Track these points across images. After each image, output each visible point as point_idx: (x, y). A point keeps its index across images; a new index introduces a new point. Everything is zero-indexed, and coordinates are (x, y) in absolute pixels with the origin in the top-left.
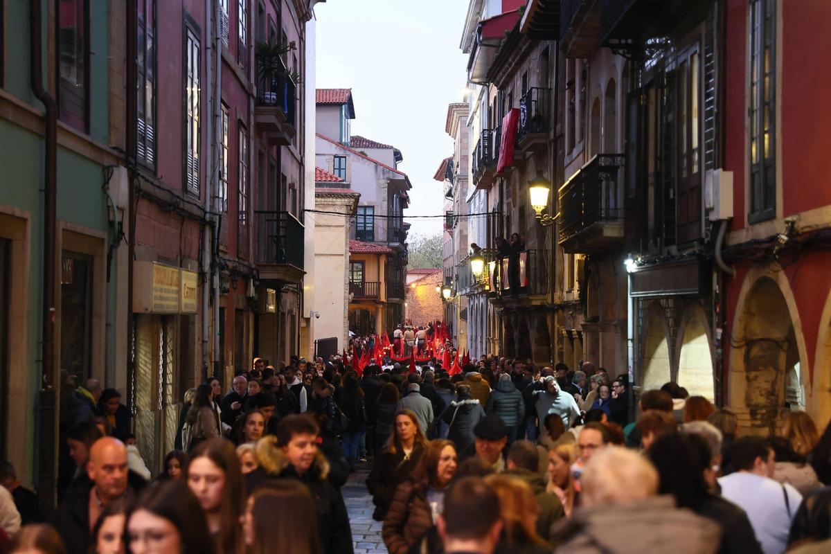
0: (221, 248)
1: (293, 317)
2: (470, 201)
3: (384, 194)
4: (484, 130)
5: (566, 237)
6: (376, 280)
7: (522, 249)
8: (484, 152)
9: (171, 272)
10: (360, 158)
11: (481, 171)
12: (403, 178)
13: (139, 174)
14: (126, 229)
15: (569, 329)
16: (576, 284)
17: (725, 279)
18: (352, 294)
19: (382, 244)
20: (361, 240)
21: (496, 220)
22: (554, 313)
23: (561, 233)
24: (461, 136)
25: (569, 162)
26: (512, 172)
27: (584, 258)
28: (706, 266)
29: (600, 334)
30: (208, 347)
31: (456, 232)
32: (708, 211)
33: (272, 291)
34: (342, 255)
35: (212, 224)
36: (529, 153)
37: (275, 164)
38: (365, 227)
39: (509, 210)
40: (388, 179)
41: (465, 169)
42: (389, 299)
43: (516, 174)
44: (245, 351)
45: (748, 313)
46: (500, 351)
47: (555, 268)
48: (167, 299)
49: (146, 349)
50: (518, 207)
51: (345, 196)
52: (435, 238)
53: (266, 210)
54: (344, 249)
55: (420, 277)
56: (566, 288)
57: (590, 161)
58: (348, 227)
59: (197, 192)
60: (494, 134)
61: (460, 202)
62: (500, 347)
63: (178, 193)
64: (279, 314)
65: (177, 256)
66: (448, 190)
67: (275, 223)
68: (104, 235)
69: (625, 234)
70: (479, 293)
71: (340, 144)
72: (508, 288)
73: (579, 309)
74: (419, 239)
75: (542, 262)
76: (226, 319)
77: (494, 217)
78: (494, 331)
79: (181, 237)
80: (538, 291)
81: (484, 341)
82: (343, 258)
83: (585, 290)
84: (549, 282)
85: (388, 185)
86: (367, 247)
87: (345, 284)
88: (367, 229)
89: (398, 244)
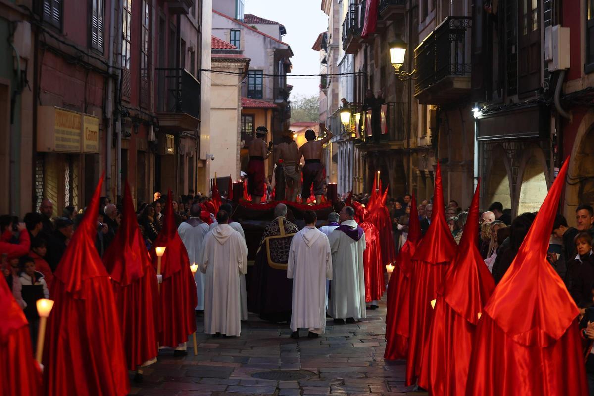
0: (124, 98)
1: (191, 159)
2: (340, 64)
3: (271, 60)
4: (351, 4)
5: (420, 91)
7: (383, 102)
8: (351, 24)
9: (73, 116)
10: (252, 31)
11: (349, 39)
12: (286, 47)
13: (43, 30)
14: (30, 77)
15: (422, 169)
16: (429, 131)
17: (563, 123)
18: (244, 141)
19: (269, 101)
20: (252, 98)
21: (362, 80)
22: (409, 156)
23: (416, 87)
24: (333, 13)
25: (422, 28)
26: (374, 39)
27: (435, 109)
28: (545, 111)
29: (449, 173)
30: (111, 183)
31: (329, 91)
32: (547, 63)
33: (171, 137)
34: (235, 109)
35: (115, 77)
36: (389, 22)
37: (175, 30)
38: (255, 87)
39: (372, 70)
40: (274, 48)
41: (336, 40)
43: (378, 41)
44: (146, 187)
45: (583, 153)
46: (365, 191)
47: (410, 118)
48: (69, 140)
49: (53, 184)
50: (379, 67)
51: (237, 61)
52: (313, 98)
53: (166, 67)
54: (237, 105)
55: (301, 128)
56: (420, 134)
57: (440, 24)
58: (240, 86)
59: (101, 49)
60: (360, 7)
61: (333, 66)
62: (364, 185)
63: (82, 47)
64: (178, 156)
65: (82, 104)
66: (323, 58)
67: (175, 79)
68: (9, 82)
69: (472, 86)
70: (347, 140)
71: (235, 20)
72: (371, 135)
73: (431, 152)
74: (301, 98)
75: (400, 113)
76: (128, 159)
77: (360, 76)
78: (359, 172)
79: (86, 88)
80: (396, 137)
81: (351, 179)
82: (236, 112)
83: (437, 136)
84: (405, 130)
85: (274, 53)
86: (257, 103)
87: (238, 133)
88: (257, 89)
89: (282, 101)
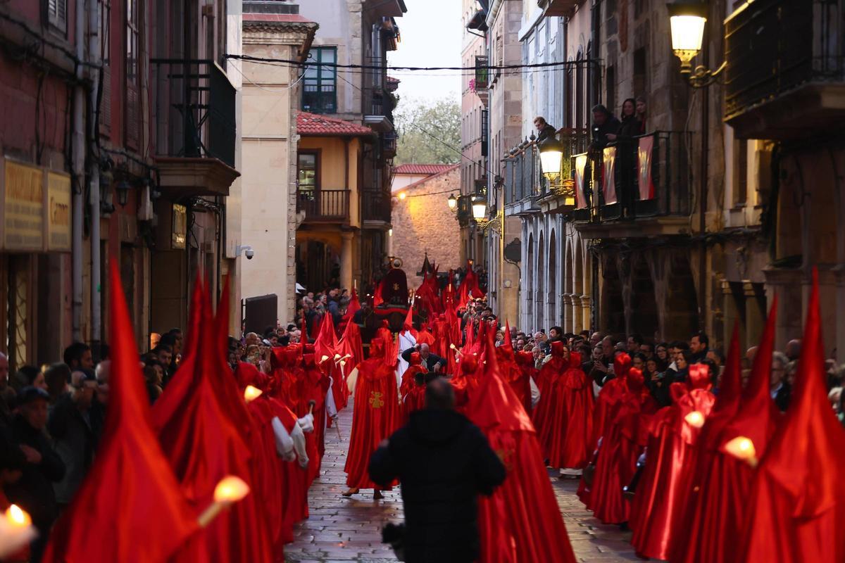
0: (102, 129)
1: (209, 257)
2: (526, 37)
3: (356, 23)
5: (740, 109)
6: (342, 187)
7: (642, 130)
9: (30, 173)
15: (735, 279)
16: (753, 196)
18: (303, 213)
19: (352, 117)
20: (314, 111)
22: (705, 250)
23: (729, 102)
27: (769, 149)
29: (805, 288)
30: (83, 314)
31: (496, 96)
33: (179, 209)
34: (284, 140)
35: (86, 85)
38: (319, 86)
39: (613, 56)
42: (366, 222)
46: (594, 326)
47: (707, 165)
48: (25, 225)
50: (631, 50)
51: (288, 28)
52: (441, 107)
53: (168, 57)
54: (287, 129)
55: (416, 180)
56: (729, 201)
58: (292, 87)
59: (63, 27)
61: (504, 41)
62: (592, 312)
63: (34, 27)
64: (190, 252)
65: (32, 146)
66: (475, 15)
70: (548, 212)
72: (615, 202)
73: (759, 242)
74: (414, 107)
75: (681, 154)
77: (579, 69)
78: (579, 284)
79: (37, 109)
80: (673, 208)
81: (558, 301)
82: (286, 144)
83: (774, 207)
84: (694, 192)
85: (363, 7)
86: (325, 124)
87: (290, 194)
88: (323, 89)
89: (382, 119)
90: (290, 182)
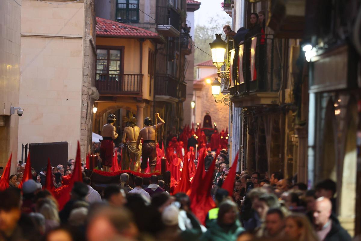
6: (138, 72)
19: (149, 26)
34: (81, 38)
38: (127, 4)
42: (157, 96)
54: (83, 31)
72: (243, 83)
86: (127, 30)
87: (84, 75)
88: (130, 6)
89: (169, 28)
90: (84, 67)
